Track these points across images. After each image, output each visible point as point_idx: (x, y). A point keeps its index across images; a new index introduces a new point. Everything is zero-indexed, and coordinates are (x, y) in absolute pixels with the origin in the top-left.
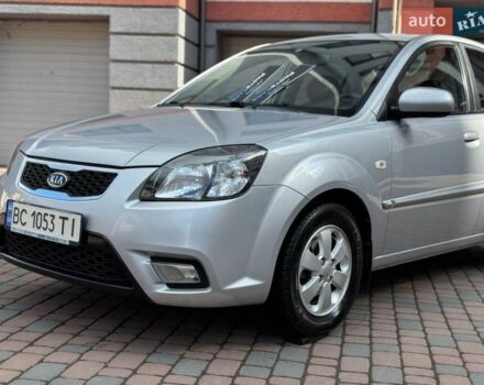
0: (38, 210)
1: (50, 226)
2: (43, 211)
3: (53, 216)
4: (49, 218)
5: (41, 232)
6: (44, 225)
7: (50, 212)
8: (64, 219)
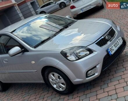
0: (114, 44)
1: (118, 44)
2: (115, 43)
3: (117, 41)
4: (117, 43)
5: (118, 47)
6: (117, 45)
7: (116, 42)
8: (119, 40)
